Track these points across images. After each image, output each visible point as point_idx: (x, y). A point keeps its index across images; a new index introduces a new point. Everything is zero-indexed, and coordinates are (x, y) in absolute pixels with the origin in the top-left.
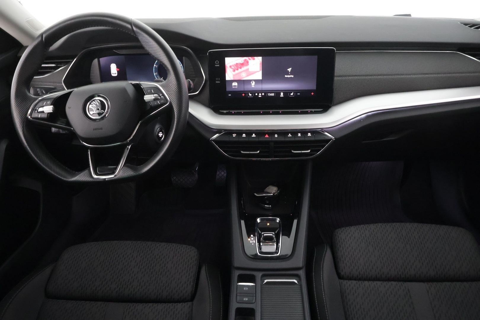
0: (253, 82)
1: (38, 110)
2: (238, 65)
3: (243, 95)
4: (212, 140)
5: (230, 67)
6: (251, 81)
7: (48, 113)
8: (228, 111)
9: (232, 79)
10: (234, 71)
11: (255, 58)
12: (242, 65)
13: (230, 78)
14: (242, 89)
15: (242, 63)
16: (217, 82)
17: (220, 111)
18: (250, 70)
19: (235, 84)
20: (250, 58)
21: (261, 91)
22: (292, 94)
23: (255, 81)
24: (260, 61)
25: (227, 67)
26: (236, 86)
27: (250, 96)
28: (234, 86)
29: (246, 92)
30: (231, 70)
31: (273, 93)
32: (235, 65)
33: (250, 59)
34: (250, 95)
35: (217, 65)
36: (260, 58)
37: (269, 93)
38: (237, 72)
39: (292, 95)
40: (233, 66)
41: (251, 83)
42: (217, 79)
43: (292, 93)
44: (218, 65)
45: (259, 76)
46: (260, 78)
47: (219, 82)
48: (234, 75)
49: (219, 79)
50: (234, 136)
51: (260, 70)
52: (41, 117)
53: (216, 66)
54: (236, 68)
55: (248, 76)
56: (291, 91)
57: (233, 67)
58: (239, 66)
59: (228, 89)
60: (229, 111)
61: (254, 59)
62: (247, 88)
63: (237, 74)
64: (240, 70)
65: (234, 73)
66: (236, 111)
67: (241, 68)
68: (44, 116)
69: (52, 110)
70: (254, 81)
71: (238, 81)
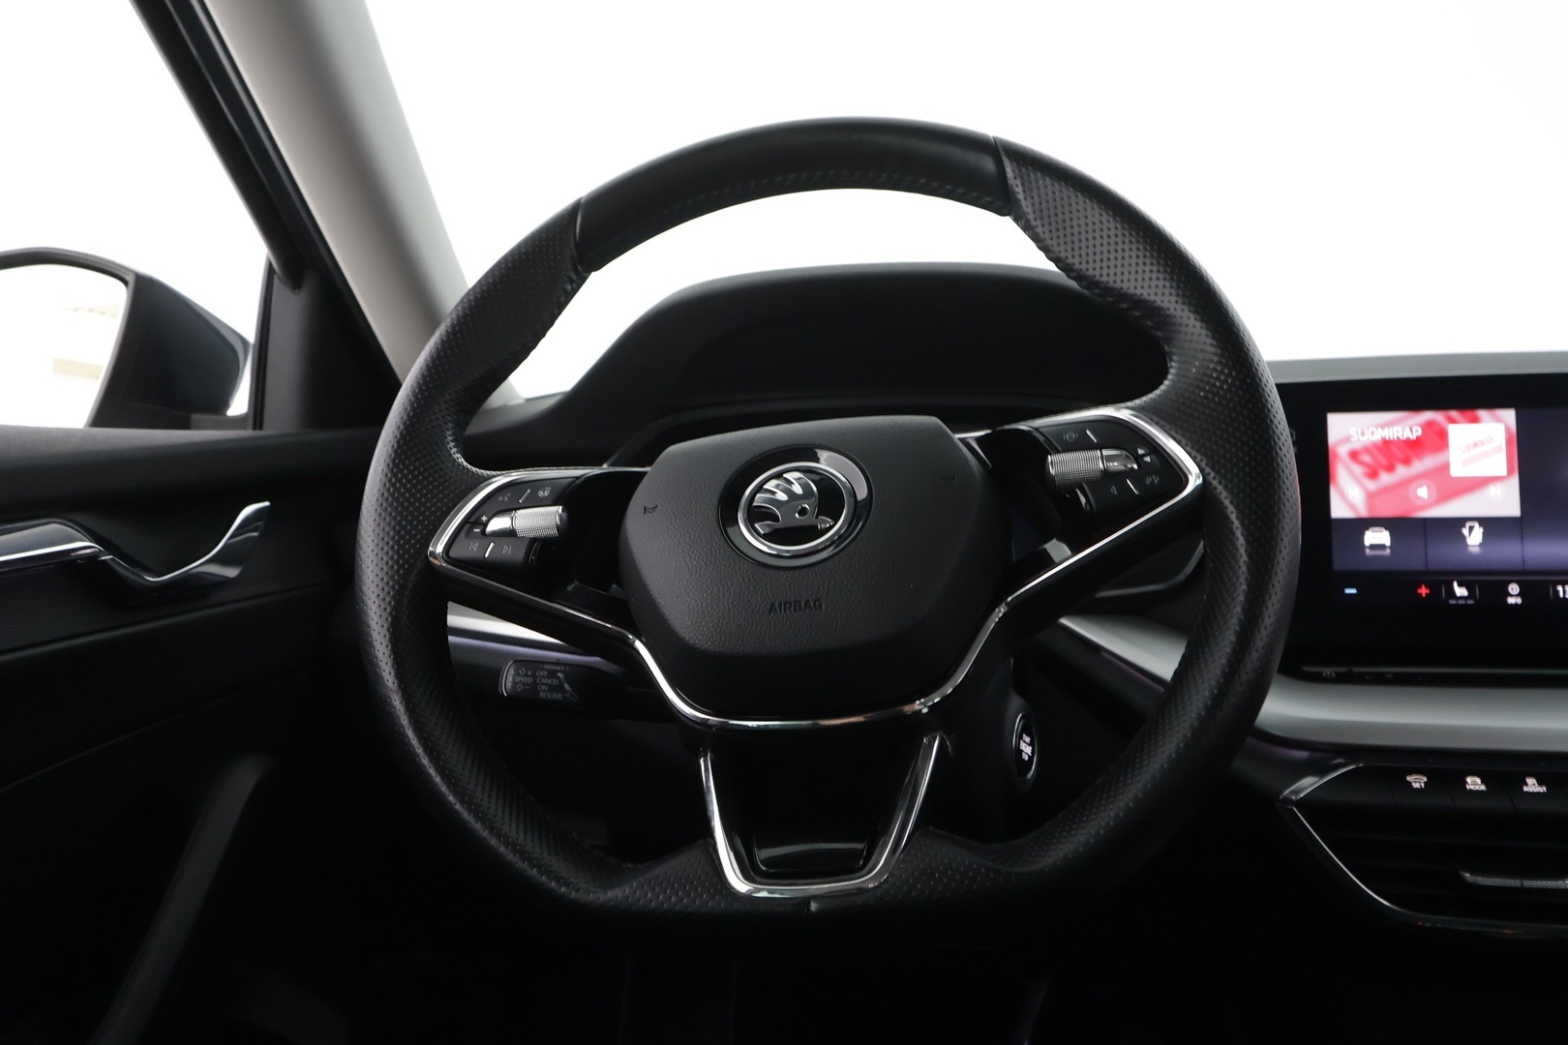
0: (1471, 529)
1: (486, 525)
2: (1394, 449)
3: (1424, 591)
4: (1288, 801)
5: (1354, 455)
6: (1461, 522)
7: (534, 540)
8: (1344, 670)
9: (1363, 512)
10: (1373, 474)
11: (1483, 413)
12: (1412, 449)
13: (1351, 506)
14: (1413, 560)
15: (1413, 437)
17: (1304, 668)
18: (1457, 471)
19: (1377, 537)
20: (1454, 414)
21: (1521, 575)
23: (1486, 522)
24: (1508, 430)
25: (1336, 455)
26: (1382, 547)
27: (1462, 598)
28: (1373, 547)
29: (1440, 580)
30: (1358, 470)
32: (1376, 446)
33: (1453, 421)
34: (1460, 591)
36: (1509, 416)
37: (1563, 583)
38: (1385, 478)
40: (1367, 450)
41: (1465, 531)
45: (1505, 500)
46: (1513, 509)
48: (1371, 496)
50: (1416, 785)
51: (1510, 472)
52: (497, 556)
54: (1383, 461)
55: (1444, 497)
57: (1366, 458)
58: (1400, 454)
59: (1341, 562)
60: (1350, 671)
61: (1475, 420)
62: (1441, 555)
63: (1386, 490)
64: (1402, 471)
65: (1371, 485)
66: (1387, 671)
67: (1407, 462)
68: (511, 552)
69: (558, 527)
70: (1477, 525)
71: (1397, 525)
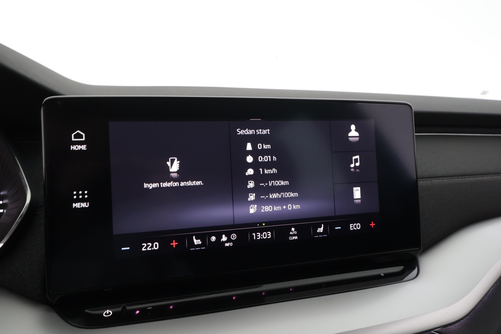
8: (119, 309)
16: (77, 205)
17: (86, 311)
22: (321, 230)
27: (198, 246)
31: (266, 230)
34: (197, 242)
35: (79, 147)
37: (256, 231)
39: (320, 233)
42: (78, 195)
43: (321, 227)
44: (84, 147)
47: (84, 205)
49: (83, 194)
53: (74, 148)
56: (316, 221)
60: (124, 308)
66: (149, 306)
